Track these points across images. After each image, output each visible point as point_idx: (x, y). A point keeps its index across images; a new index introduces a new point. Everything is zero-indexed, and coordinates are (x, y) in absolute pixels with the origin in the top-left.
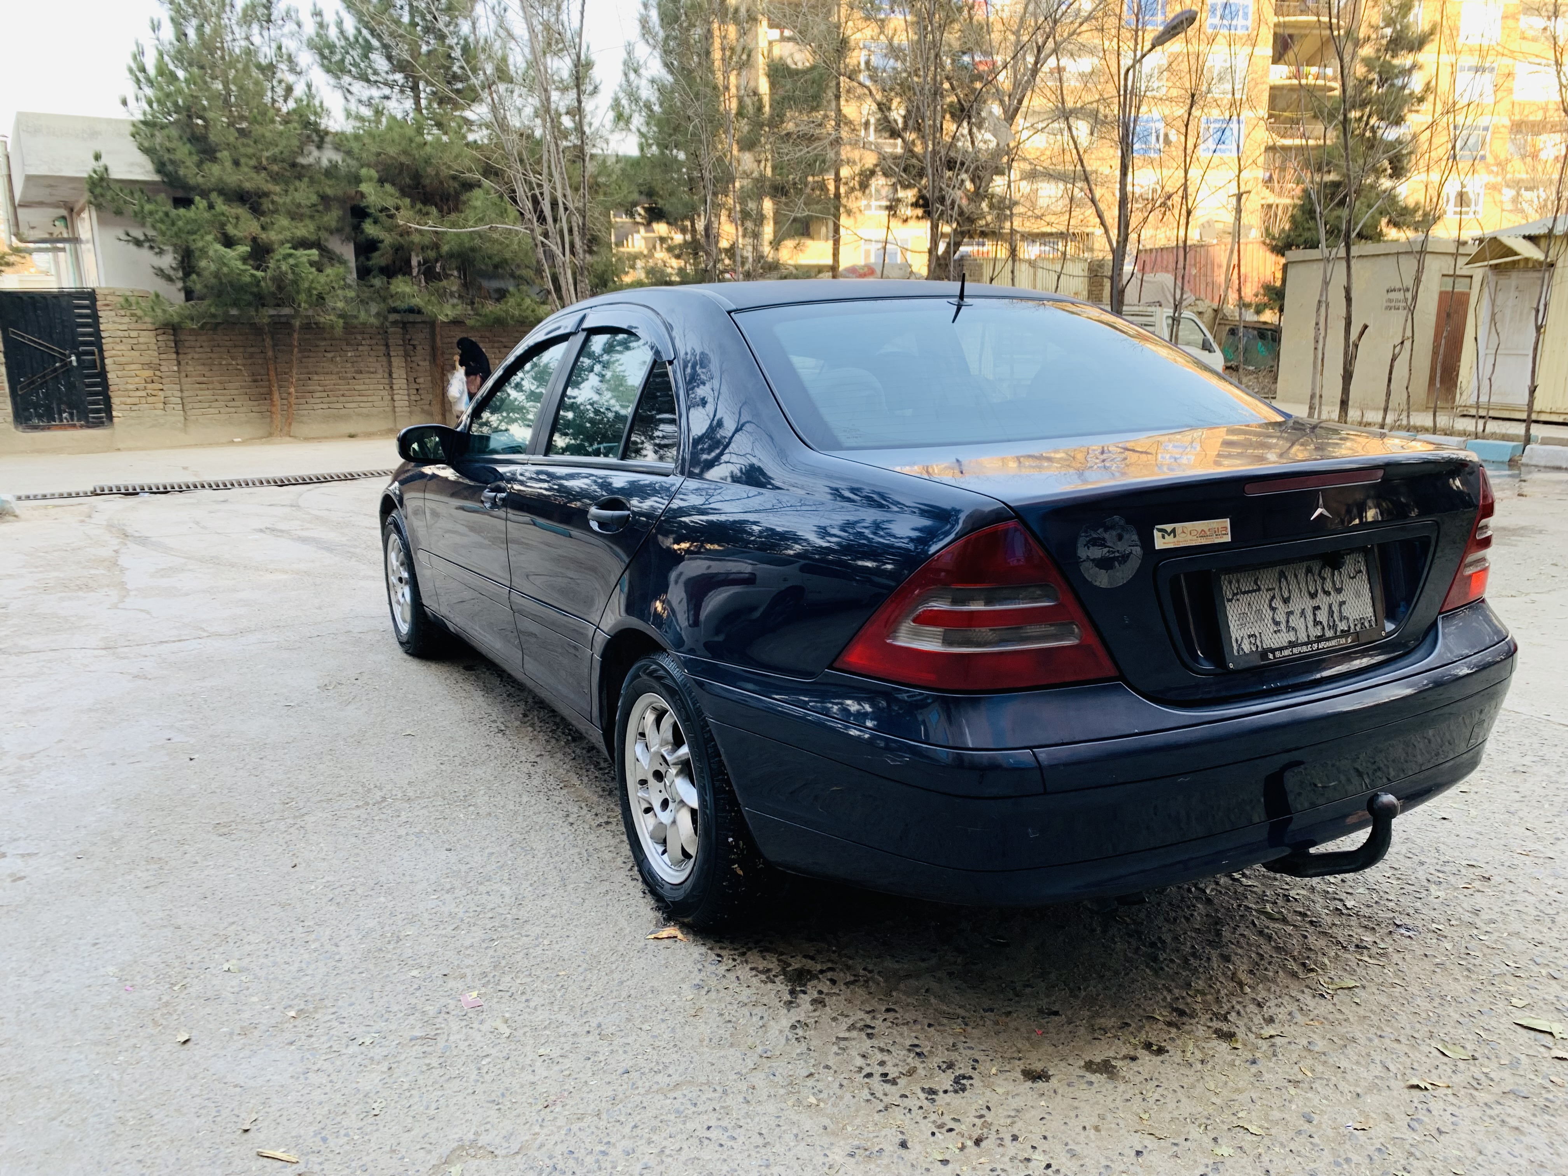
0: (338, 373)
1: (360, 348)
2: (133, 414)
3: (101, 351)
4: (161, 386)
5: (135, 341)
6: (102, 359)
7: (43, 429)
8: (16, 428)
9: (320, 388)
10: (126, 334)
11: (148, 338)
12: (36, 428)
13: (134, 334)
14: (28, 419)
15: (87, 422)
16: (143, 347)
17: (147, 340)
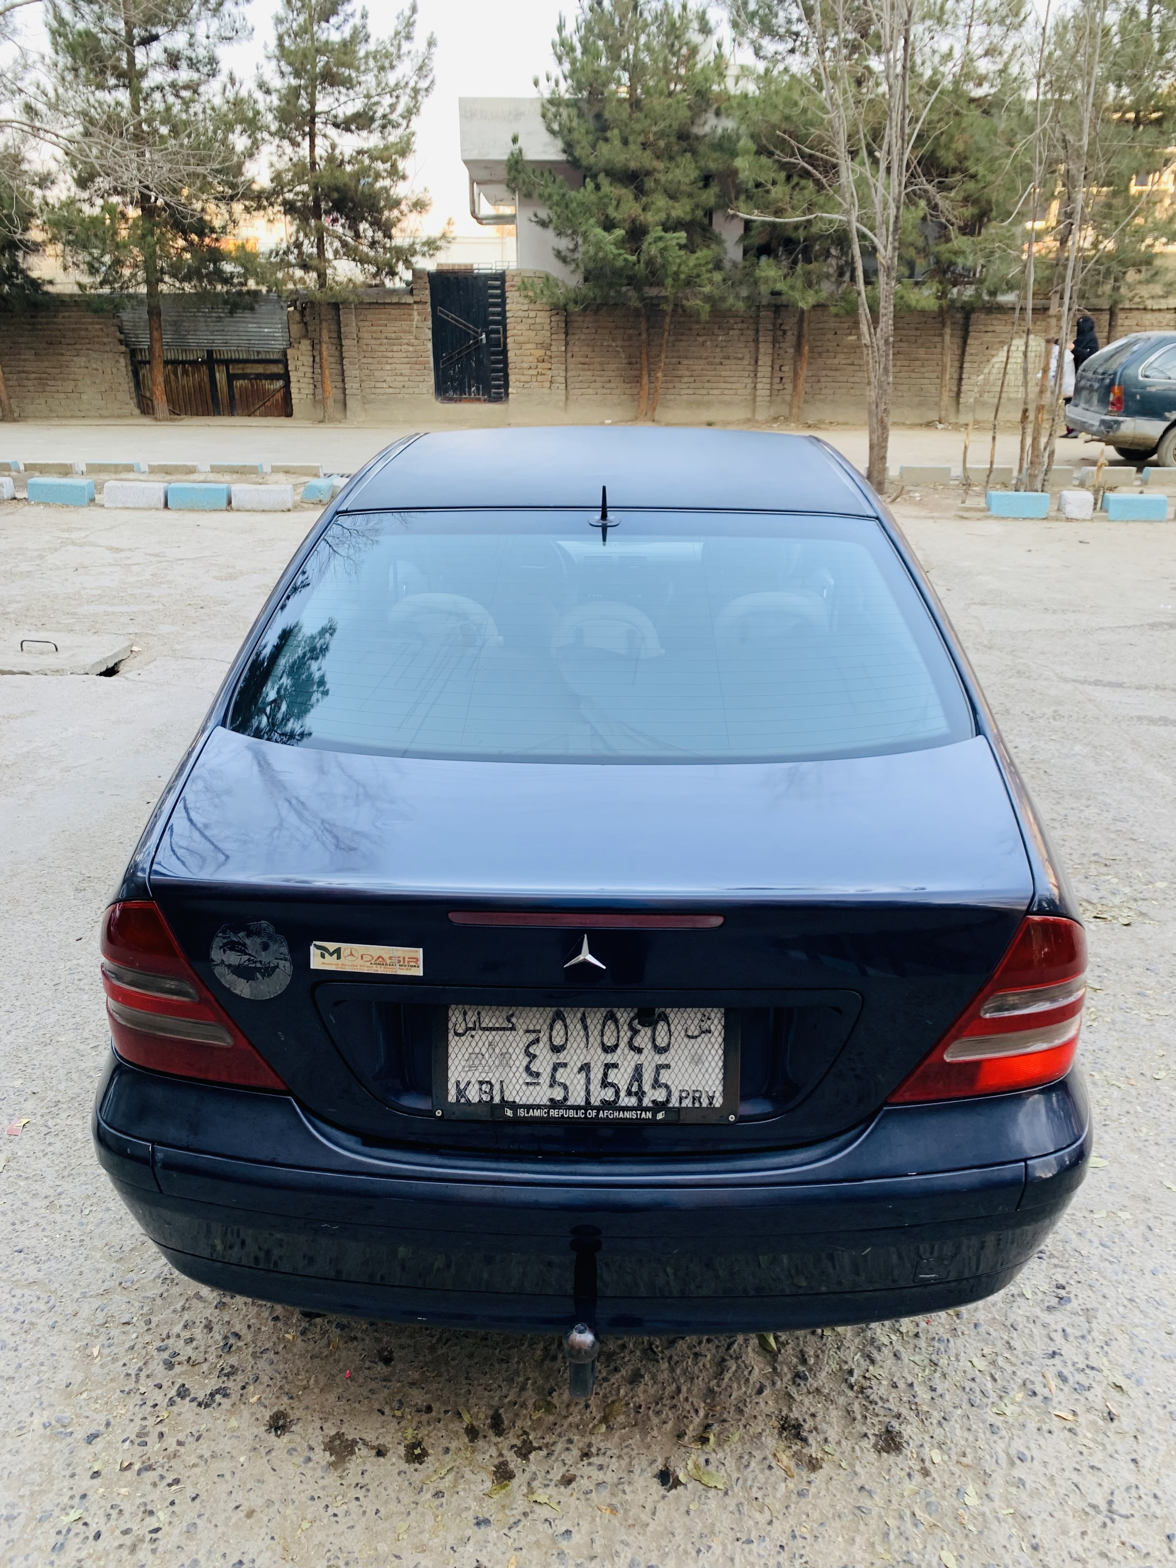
0: (706, 358)
1: (731, 332)
2: (525, 391)
3: (505, 330)
4: (549, 366)
5: (532, 321)
6: (505, 338)
7: (456, 401)
8: (437, 399)
9: (688, 373)
10: (526, 314)
11: (543, 318)
12: (451, 400)
13: (532, 314)
14: (446, 391)
15: (490, 396)
16: (539, 327)
17: (543, 321)
